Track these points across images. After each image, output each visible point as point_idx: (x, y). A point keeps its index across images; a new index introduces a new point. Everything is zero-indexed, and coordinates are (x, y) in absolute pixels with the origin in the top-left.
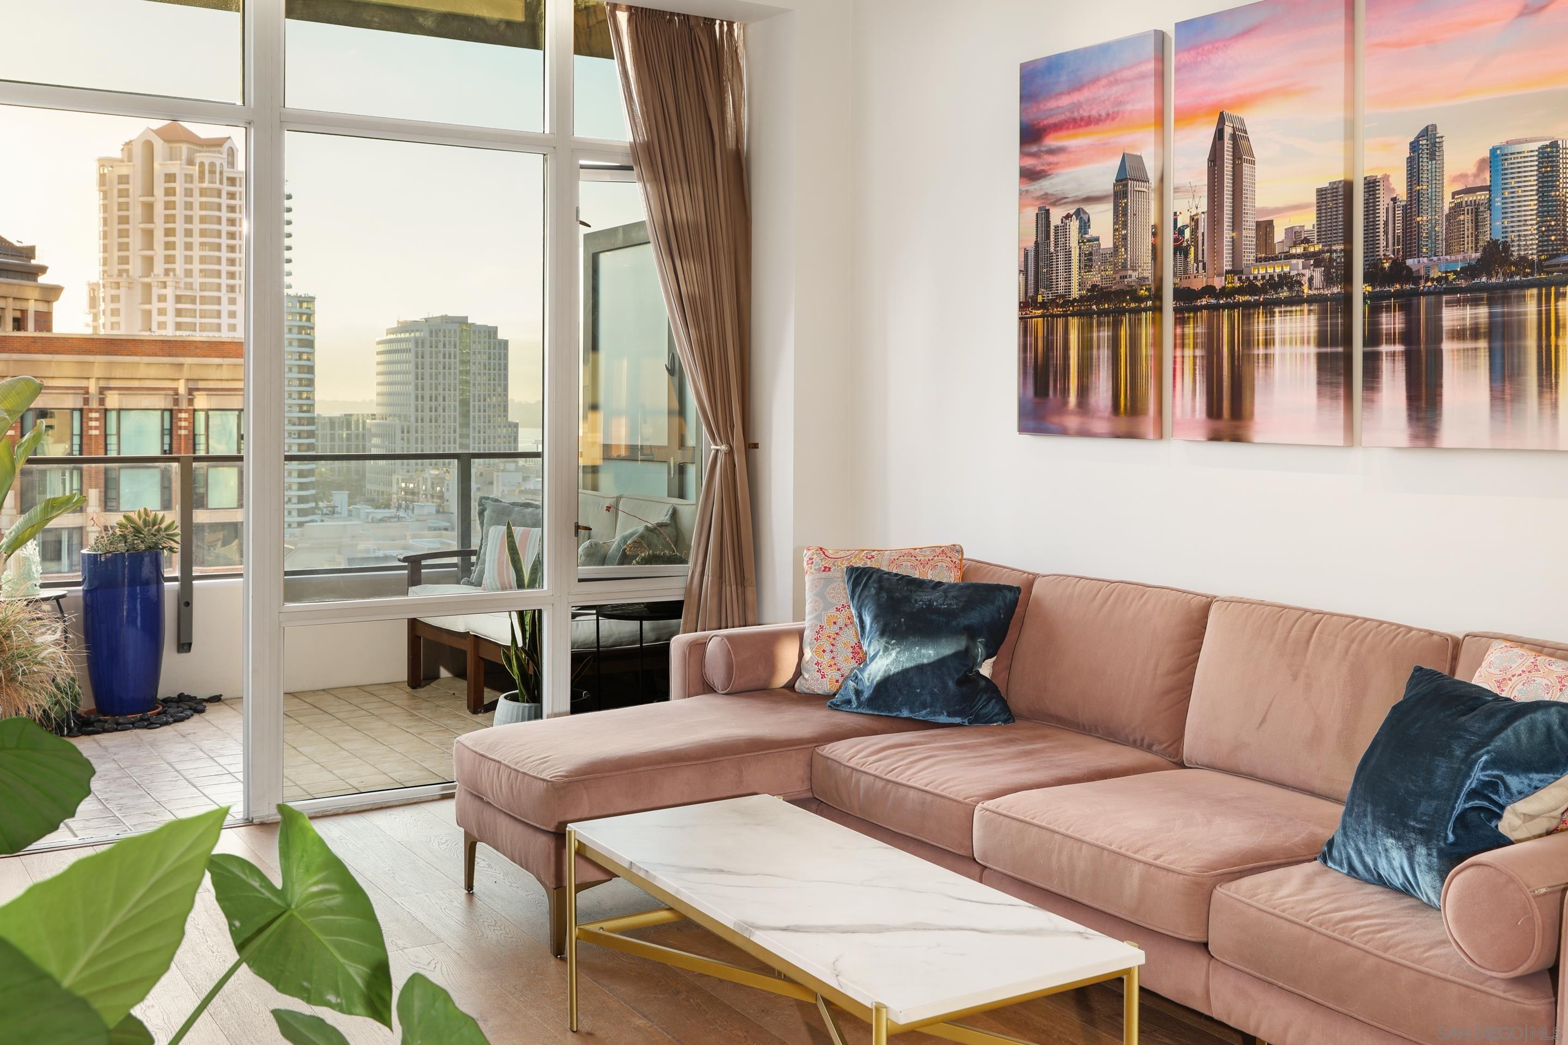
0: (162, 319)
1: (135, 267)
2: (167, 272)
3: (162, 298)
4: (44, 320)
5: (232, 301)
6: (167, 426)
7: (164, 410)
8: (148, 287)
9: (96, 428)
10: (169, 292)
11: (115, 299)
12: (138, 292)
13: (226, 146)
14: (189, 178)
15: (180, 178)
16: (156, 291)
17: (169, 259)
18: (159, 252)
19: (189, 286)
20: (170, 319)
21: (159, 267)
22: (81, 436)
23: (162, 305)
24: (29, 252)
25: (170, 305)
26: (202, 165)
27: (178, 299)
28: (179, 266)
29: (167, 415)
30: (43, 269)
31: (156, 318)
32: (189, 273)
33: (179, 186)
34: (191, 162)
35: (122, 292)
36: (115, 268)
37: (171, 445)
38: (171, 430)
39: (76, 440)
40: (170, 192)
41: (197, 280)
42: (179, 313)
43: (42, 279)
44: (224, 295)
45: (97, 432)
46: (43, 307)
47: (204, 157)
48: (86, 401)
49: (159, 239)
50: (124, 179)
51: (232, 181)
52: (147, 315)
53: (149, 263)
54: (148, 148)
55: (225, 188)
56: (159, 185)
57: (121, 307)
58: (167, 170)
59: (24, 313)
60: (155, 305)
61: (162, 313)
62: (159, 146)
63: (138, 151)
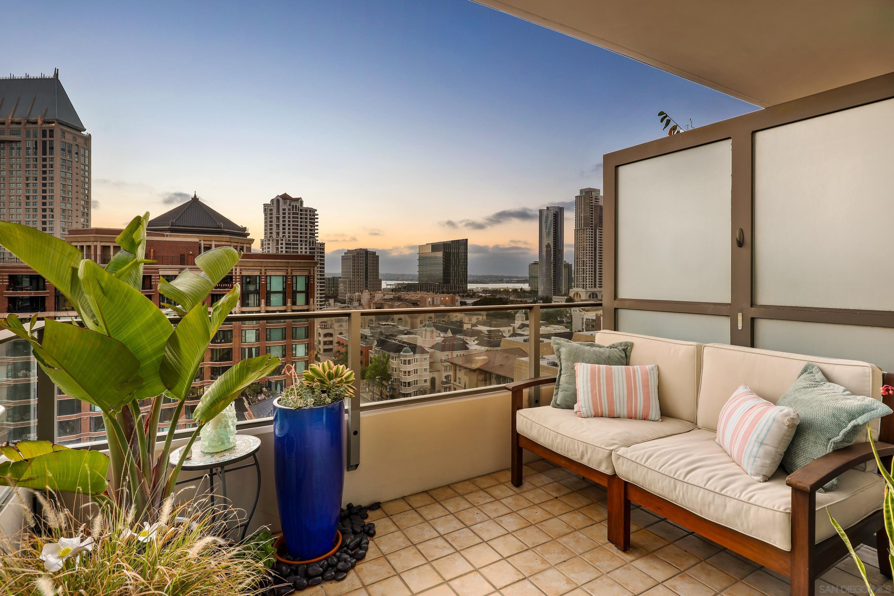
0: (282, 250)
1: (274, 235)
2: (283, 236)
3: (282, 244)
4: (249, 249)
5: (301, 245)
6: (284, 281)
7: (283, 276)
8: (278, 241)
9: (263, 281)
10: (284, 242)
11: (269, 244)
12: (275, 241)
13: (300, 200)
14: (289, 210)
15: (287, 210)
16: (280, 242)
17: (284, 233)
18: (281, 231)
19: (289, 240)
20: (284, 250)
21: (281, 235)
22: (259, 284)
23: (282, 246)
24: (245, 229)
25: (284, 246)
26: (293, 206)
27: (286, 244)
28: (287, 235)
29: (284, 277)
30: (249, 234)
31: (280, 250)
32: (289, 237)
34: (290, 205)
35: (270, 242)
36: (269, 235)
37: (286, 286)
38: (286, 282)
39: (258, 285)
40: (284, 213)
41: (291, 239)
42: (286, 248)
43: (248, 237)
45: (264, 282)
46: (248, 246)
47: (294, 204)
48: (261, 273)
49: (281, 227)
50: (271, 210)
51: (301, 210)
52: (277, 248)
53: (278, 234)
54: (278, 201)
55: (300, 212)
56: (281, 211)
57: (270, 246)
58: (284, 208)
59: (243, 247)
60: (280, 246)
61: (282, 248)
62: (281, 199)
63: (275, 202)
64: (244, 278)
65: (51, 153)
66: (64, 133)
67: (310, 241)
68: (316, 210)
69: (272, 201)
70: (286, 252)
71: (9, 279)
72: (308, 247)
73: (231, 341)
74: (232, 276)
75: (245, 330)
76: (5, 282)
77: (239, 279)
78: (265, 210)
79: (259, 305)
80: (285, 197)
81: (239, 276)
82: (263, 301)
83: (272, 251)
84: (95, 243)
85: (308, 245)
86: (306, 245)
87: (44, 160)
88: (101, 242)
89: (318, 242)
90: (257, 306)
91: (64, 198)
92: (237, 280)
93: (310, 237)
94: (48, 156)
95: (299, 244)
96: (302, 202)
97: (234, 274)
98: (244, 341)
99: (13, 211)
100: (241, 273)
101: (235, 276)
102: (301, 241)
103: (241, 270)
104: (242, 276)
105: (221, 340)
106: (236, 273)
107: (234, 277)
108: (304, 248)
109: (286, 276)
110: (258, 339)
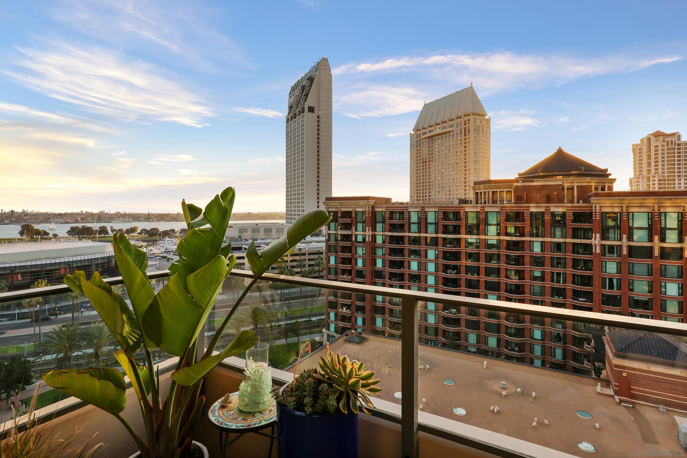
0: (654, 186)
1: (645, 173)
2: (655, 173)
3: (654, 181)
4: (611, 188)
5: (680, 180)
6: (649, 217)
7: (649, 212)
8: (649, 178)
9: (625, 217)
10: (656, 179)
11: (638, 181)
12: (646, 179)
13: (677, 135)
14: (663, 146)
15: (660, 146)
16: (651, 179)
17: (656, 169)
18: (653, 168)
19: (664, 176)
20: (657, 186)
21: (653, 172)
22: (620, 219)
24: (606, 170)
25: (657, 182)
26: (668, 141)
27: (659, 180)
28: (660, 171)
29: (650, 214)
30: (610, 174)
31: (652, 186)
32: (663, 173)
33: (660, 148)
34: (664, 141)
35: (640, 180)
36: (638, 173)
37: (652, 223)
38: (652, 218)
39: (619, 221)
40: (656, 150)
41: (666, 175)
42: (660, 184)
43: (610, 177)
44: (676, 178)
45: (626, 219)
46: (610, 185)
47: (669, 139)
48: (622, 210)
49: (653, 164)
50: (641, 149)
51: (679, 145)
52: (649, 185)
53: (649, 171)
54: (649, 139)
55: (677, 147)
56: (653, 149)
57: (640, 183)
58: (655, 145)
59: (604, 186)
60: (651, 183)
61: (654, 184)
62: (652, 138)
63: (645, 141)
64: (604, 214)
65: (469, 134)
66: (475, 120)
69: (642, 140)
70: (659, 188)
71: (443, 214)
73: (591, 270)
74: (592, 213)
75: (606, 262)
76: (441, 216)
77: (598, 215)
78: (634, 150)
79: (621, 240)
80: (658, 135)
81: (598, 212)
82: (625, 236)
83: (642, 188)
84: (488, 190)
87: (465, 139)
88: (492, 189)
90: (617, 240)
91: (475, 161)
92: (597, 216)
94: (467, 136)
96: (679, 137)
97: (594, 211)
98: (604, 271)
99: (451, 173)
100: (600, 210)
101: (594, 212)
103: (600, 207)
104: (602, 212)
105: (582, 268)
106: (596, 210)
107: (593, 214)
109: (652, 213)
110: (619, 271)
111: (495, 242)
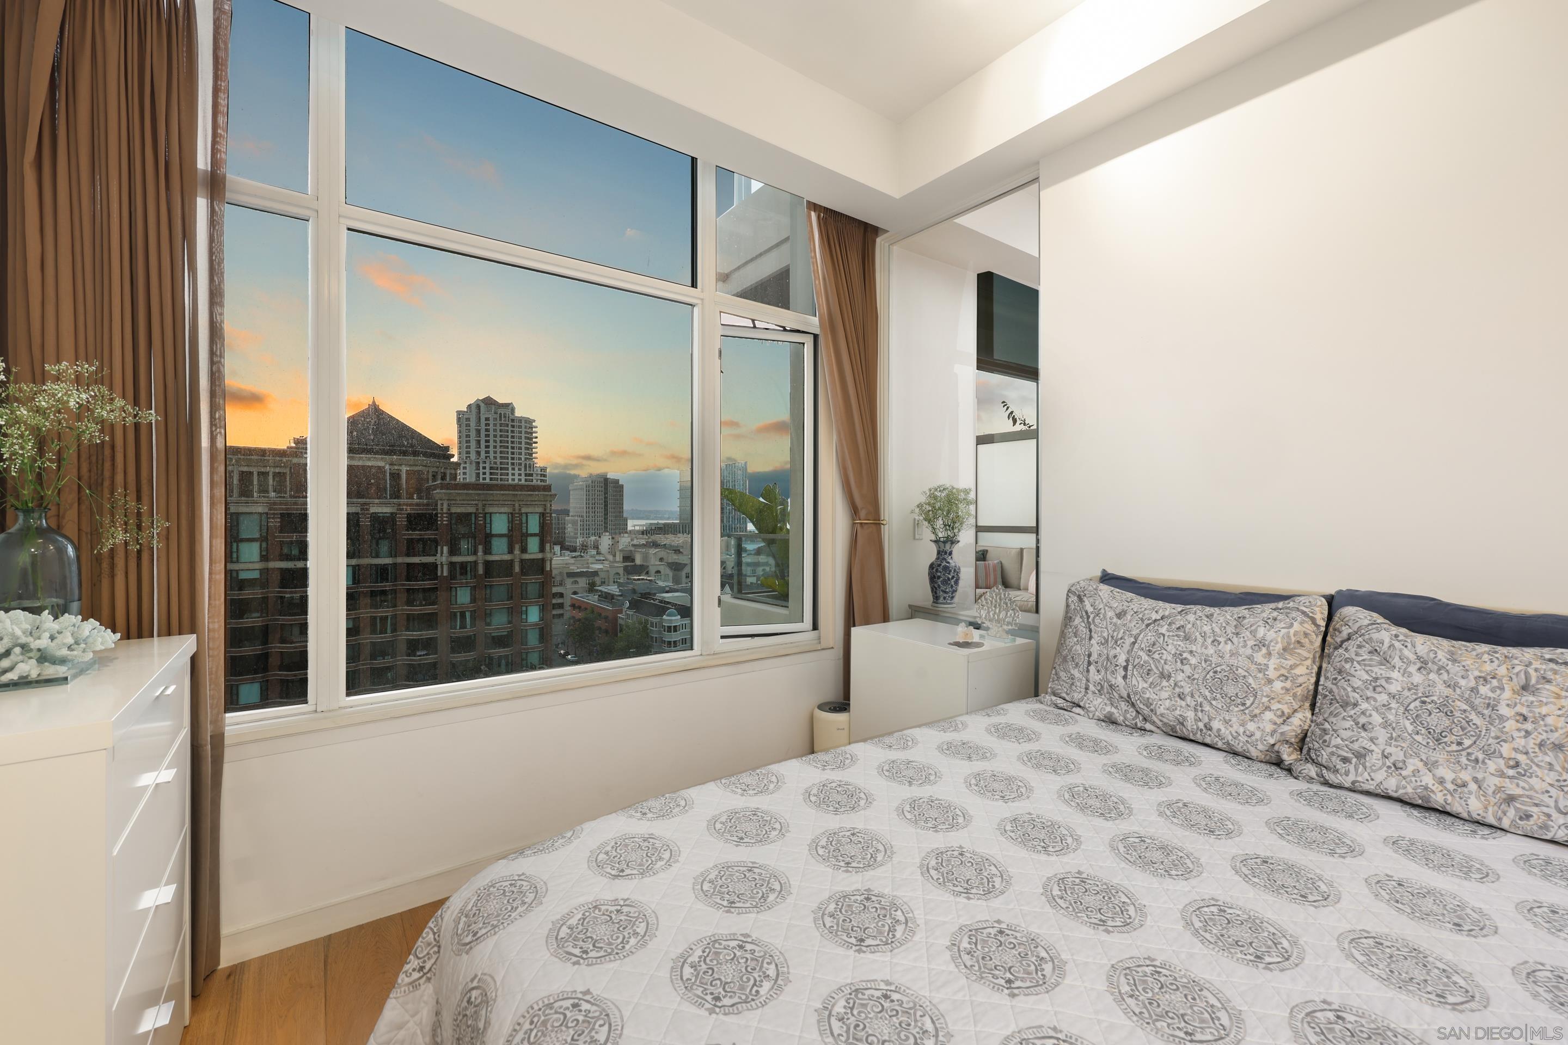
0: (484, 476)
1: (473, 456)
2: (486, 457)
3: (484, 468)
5: (513, 469)
6: (510, 520)
7: (509, 513)
8: (478, 463)
10: (487, 465)
11: (464, 468)
12: (474, 466)
13: (510, 407)
14: (495, 419)
15: (491, 419)
16: (481, 465)
17: (487, 452)
18: (483, 449)
19: (495, 463)
20: (488, 476)
21: (483, 455)
23: (484, 471)
25: (487, 471)
26: (500, 414)
27: (491, 468)
28: (492, 455)
29: (511, 515)
31: (481, 476)
32: (495, 458)
33: (491, 422)
34: (496, 413)
35: (467, 465)
36: (465, 455)
40: (487, 425)
41: (499, 460)
42: (491, 474)
44: (510, 467)
45: (482, 522)
47: (501, 411)
49: (483, 444)
50: (468, 419)
51: (513, 420)
52: (478, 475)
53: (478, 453)
54: (478, 407)
55: (510, 423)
56: (483, 421)
57: (467, 471)
58: (487, 416)
60: (481, 471)
61: (484, 473)
62: (482, 405)
63: (474, 409)
64: (453, 517)
67: (526, 464)
68: (534, 421)
69: (469, 406)
70: (491, 479)
72: (523, 472)
74: (437, 514)
77: (446, 517)
78: (459, 420)
80: (489, 402)
81: (446, 514)
85: (523, 469)
86: (520, 469)
89: (538, 465)
90: (471, 555)
92: (444, 519)
93: (526, 459)
95: (510, 469)
96: (513, 410)
97: (439, 511)
101: (440, 513)
102: (513, 464)
103: (448, 505)
104: (451, 514)
106: (442, 510)
107: (439, 515)
108: (516, 475)
111: (256, 575)
